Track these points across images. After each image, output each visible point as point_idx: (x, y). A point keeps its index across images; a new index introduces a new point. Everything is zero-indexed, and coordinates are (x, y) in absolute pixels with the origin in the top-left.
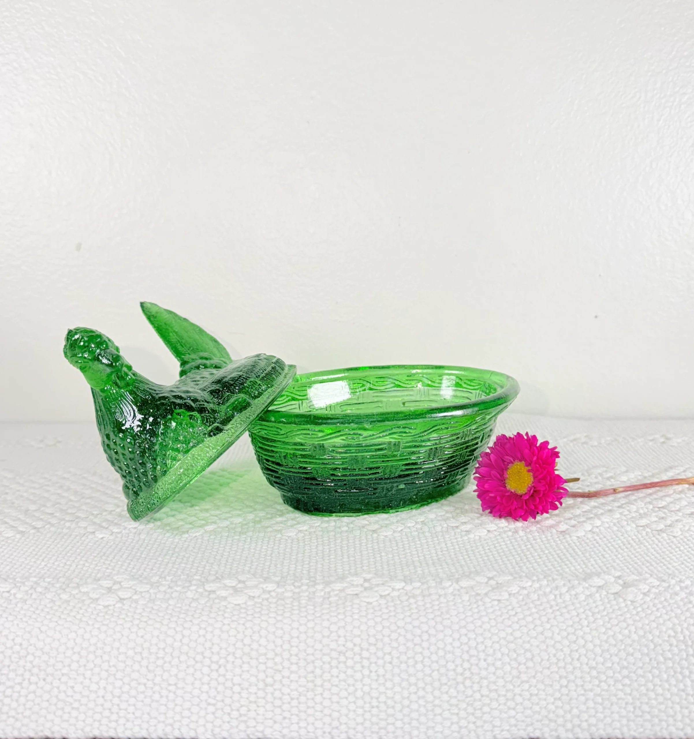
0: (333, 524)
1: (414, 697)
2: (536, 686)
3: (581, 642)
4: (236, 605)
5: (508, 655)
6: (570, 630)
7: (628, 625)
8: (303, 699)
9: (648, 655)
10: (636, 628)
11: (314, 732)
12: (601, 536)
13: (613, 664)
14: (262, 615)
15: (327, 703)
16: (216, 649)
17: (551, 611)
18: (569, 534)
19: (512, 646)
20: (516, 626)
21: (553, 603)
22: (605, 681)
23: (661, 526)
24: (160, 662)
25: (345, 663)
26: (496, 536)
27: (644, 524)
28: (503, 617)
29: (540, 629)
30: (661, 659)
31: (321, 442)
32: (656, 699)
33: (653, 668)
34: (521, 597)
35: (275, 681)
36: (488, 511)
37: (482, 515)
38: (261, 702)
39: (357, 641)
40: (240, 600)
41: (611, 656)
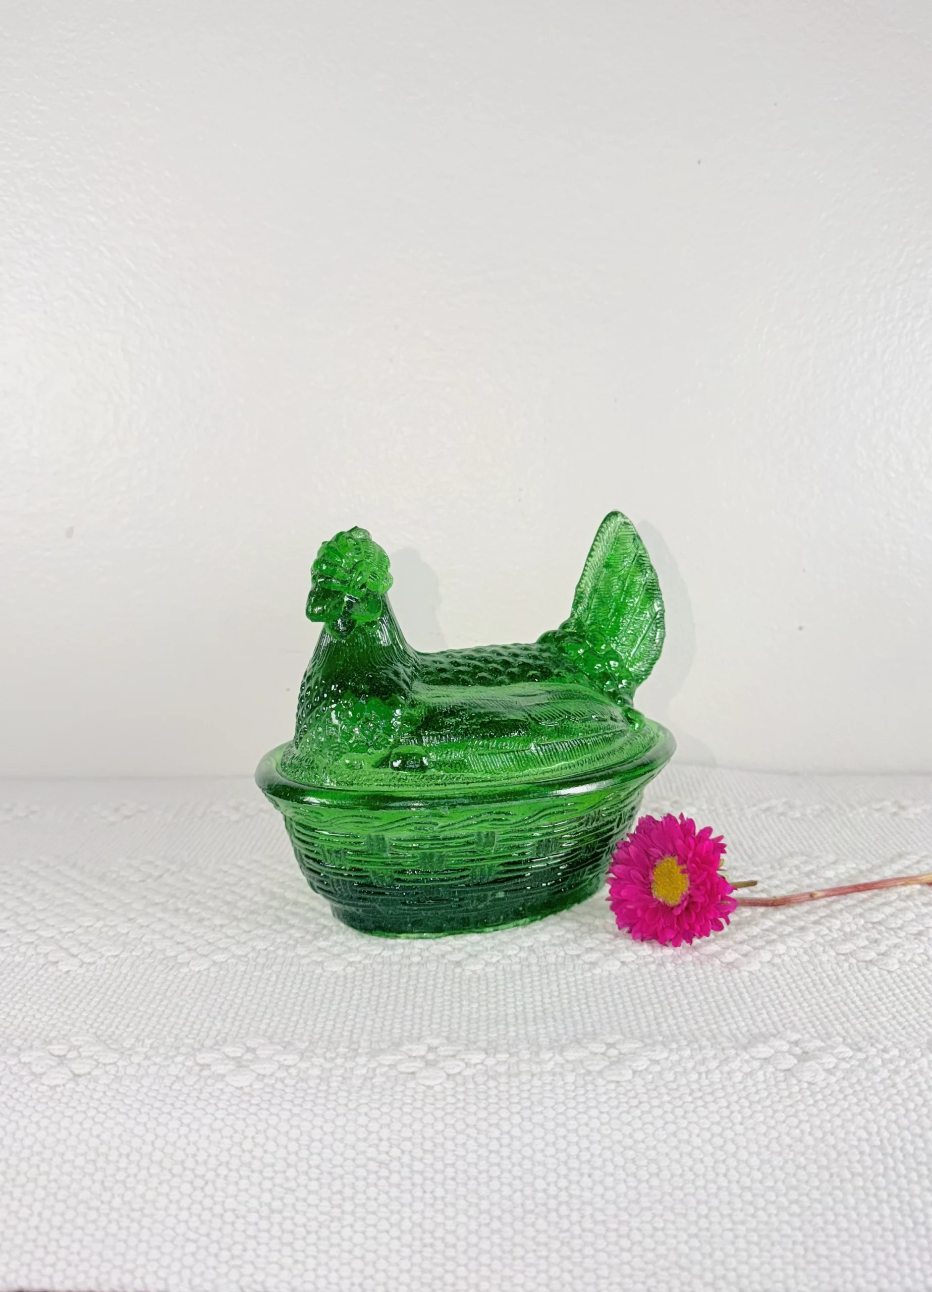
0: (400, 951)
1: (485, 1231)
2: (662, 1216)
3: (731, 1148)
4: (237, 1088)
5: (623, 1168)
6: (717, 1129)
7: (801, 1122)
8: (324, 1232)
9: (827, 1168)
10: (812, 1127)
11: (337, 1284)
12: (785, 971)
13: (776, 1182)
14: (271, 1104)
15: (359, 1238)
16: (202, 1157)
17: (690, 1099)
18: (736, 968)
19: (630, 1154)
20: (638, 1124)
21: (695, 1086)
22: (764, 1209)
23: (872, 955)
24: (120, 1176)
25: (387, 1178)
26: (632, 971)
27: (848, 951)
28: (621, 1109)
29: (672, 1128)
30: (848, 1175)
31: (381, 833)
32: (837, 1236)
33: (834, 1188)
34: (650, 1077)
35: (285, 1205)
36: (627, 929)
37: (617, 936)
38: (264, 1237)
39: (407, 1146)
40: (243, 1080)
41: (774, 1170)
